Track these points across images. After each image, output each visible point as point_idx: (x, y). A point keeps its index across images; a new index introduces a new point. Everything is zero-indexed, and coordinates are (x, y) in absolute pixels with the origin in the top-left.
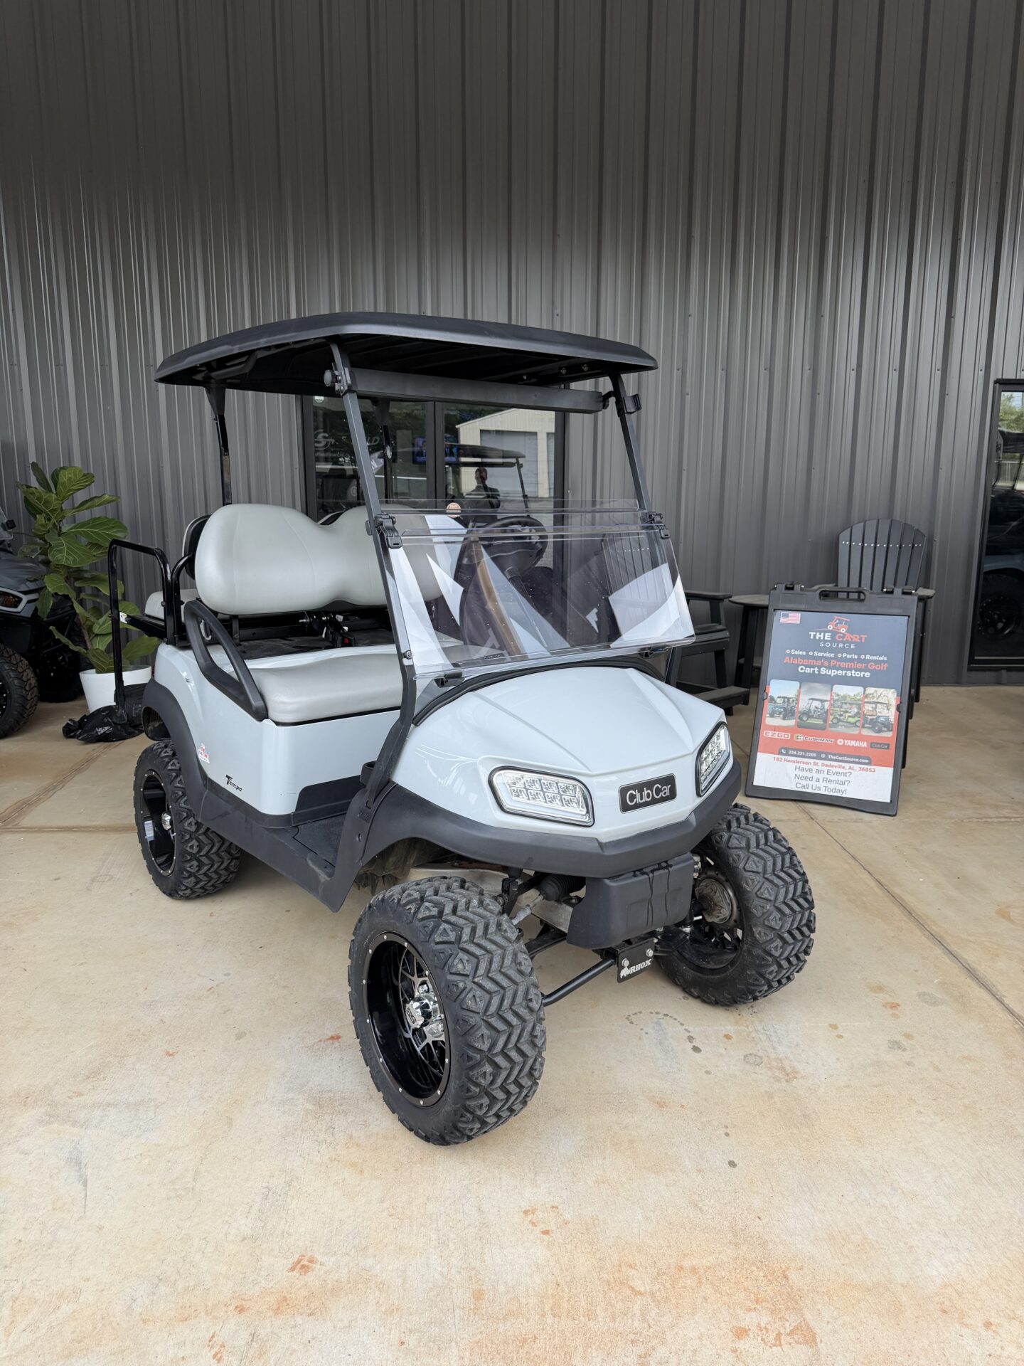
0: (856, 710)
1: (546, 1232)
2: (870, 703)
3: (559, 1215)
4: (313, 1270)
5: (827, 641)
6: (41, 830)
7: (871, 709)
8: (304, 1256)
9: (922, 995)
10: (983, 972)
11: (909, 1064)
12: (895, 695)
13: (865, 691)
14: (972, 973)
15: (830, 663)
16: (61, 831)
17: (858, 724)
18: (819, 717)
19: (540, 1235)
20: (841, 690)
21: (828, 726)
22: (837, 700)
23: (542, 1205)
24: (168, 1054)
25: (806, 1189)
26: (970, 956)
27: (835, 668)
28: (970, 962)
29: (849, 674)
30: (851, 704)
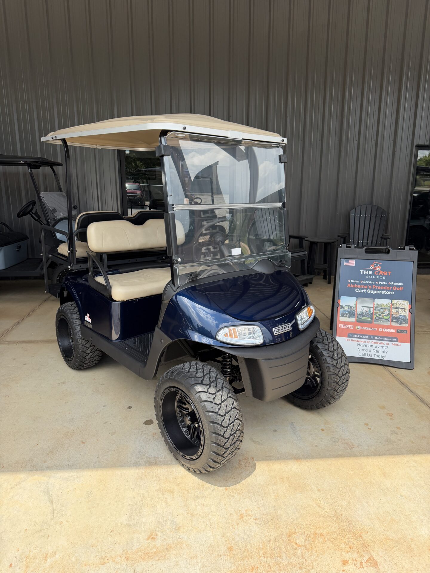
0: (387, 312)
2: (395, 308)
5: (370, 275)
7: (396, 312)
12: (408, 303)
13: (392, 302)
15: (372, 287)
17: (389, 320)
18: (368, 316)
20: (379, 301)
21: (373, 321)
22: (377, 307)
27: (375, 289)
29: (383, 292)
30: (385, 309)
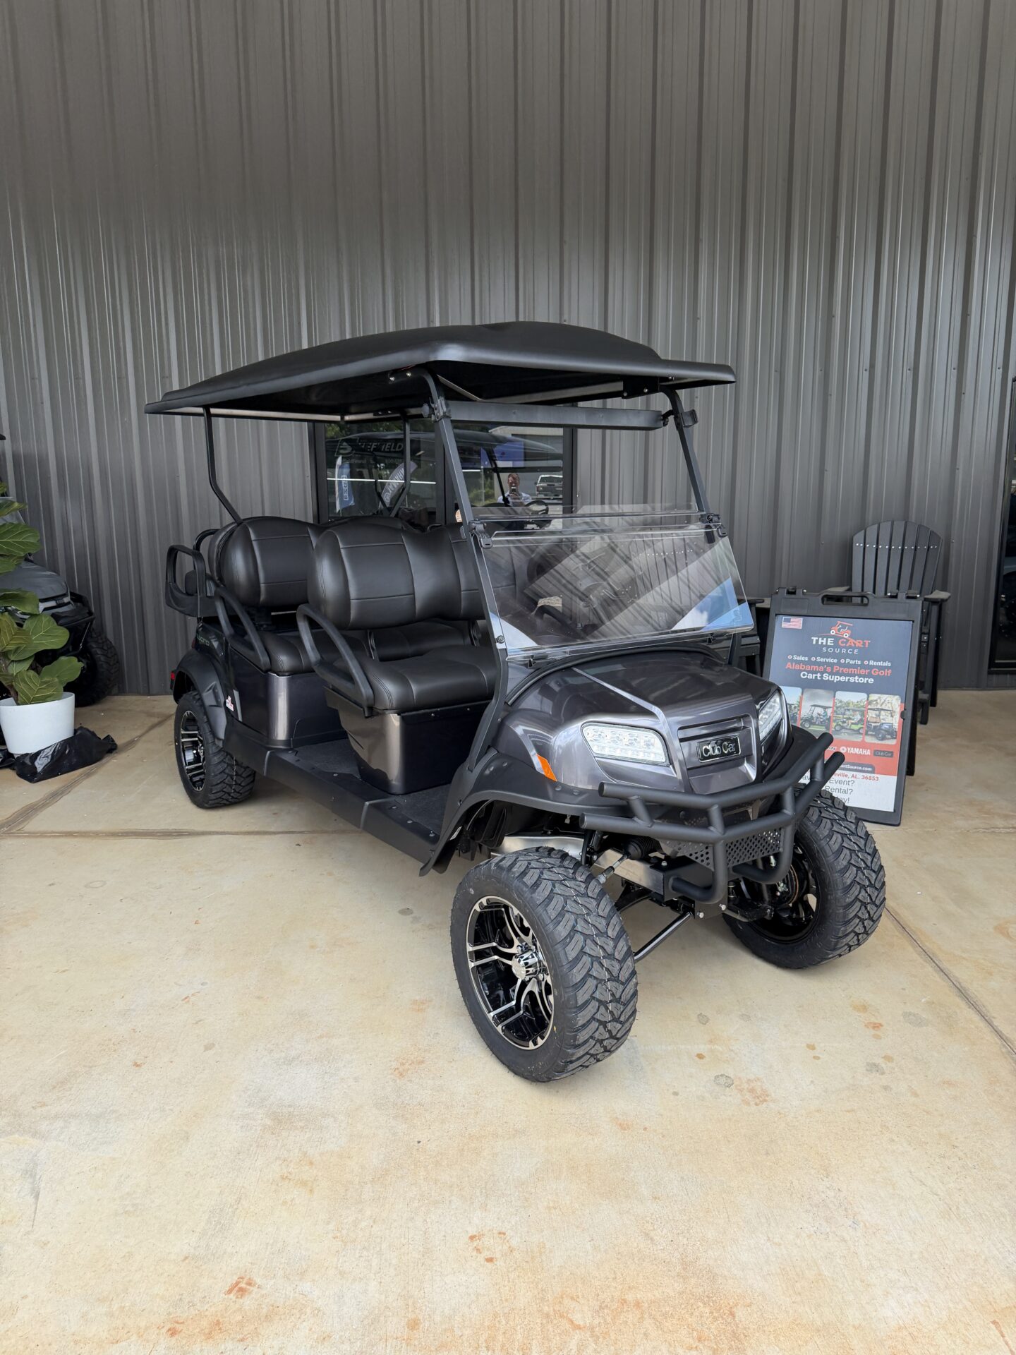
0: (858, 717)
1: (490, 1260)
2: (874, 710)
3: (506, 1241)
4: (250, 1293)
5: (831, 646)
6: (43, 835)
7: (874, 716)
8: (242, 1278)
9: (906, 1015)
10: (974, 991)
11: (886, 1088)
12: (900, 701)
13: (868, 697)
14: (962, 993)
15: (832, 670)
16: (62, 836)
17: (861, 731)
18: (821, 724)
19: (483, 1262)
20: (843, 696)
22: (840, 707)
23: (490, 1231)
24: (136, 1065)
25: (763, 1220)
26: (962, 974)
27: (837, 674)
28: (961, 981)
29: (852, 680)
30: (854, 711)
